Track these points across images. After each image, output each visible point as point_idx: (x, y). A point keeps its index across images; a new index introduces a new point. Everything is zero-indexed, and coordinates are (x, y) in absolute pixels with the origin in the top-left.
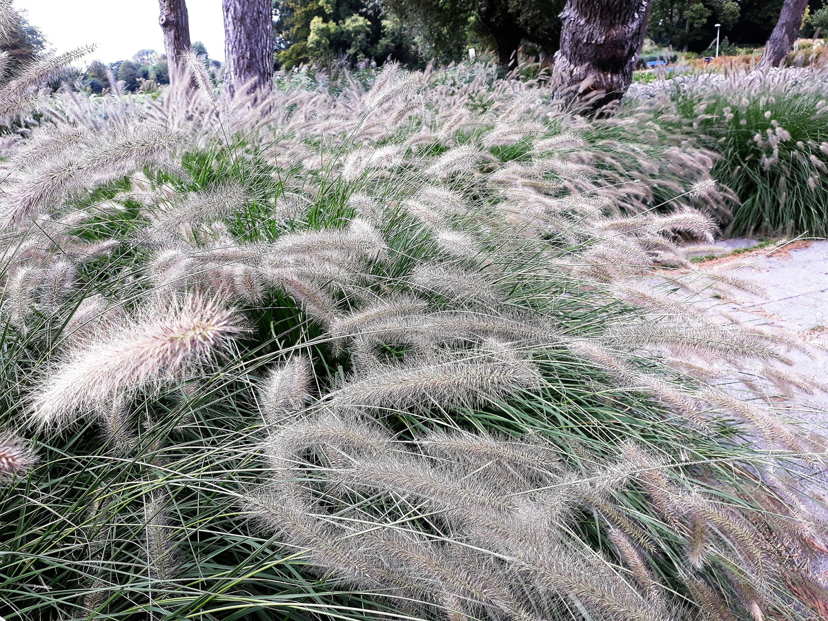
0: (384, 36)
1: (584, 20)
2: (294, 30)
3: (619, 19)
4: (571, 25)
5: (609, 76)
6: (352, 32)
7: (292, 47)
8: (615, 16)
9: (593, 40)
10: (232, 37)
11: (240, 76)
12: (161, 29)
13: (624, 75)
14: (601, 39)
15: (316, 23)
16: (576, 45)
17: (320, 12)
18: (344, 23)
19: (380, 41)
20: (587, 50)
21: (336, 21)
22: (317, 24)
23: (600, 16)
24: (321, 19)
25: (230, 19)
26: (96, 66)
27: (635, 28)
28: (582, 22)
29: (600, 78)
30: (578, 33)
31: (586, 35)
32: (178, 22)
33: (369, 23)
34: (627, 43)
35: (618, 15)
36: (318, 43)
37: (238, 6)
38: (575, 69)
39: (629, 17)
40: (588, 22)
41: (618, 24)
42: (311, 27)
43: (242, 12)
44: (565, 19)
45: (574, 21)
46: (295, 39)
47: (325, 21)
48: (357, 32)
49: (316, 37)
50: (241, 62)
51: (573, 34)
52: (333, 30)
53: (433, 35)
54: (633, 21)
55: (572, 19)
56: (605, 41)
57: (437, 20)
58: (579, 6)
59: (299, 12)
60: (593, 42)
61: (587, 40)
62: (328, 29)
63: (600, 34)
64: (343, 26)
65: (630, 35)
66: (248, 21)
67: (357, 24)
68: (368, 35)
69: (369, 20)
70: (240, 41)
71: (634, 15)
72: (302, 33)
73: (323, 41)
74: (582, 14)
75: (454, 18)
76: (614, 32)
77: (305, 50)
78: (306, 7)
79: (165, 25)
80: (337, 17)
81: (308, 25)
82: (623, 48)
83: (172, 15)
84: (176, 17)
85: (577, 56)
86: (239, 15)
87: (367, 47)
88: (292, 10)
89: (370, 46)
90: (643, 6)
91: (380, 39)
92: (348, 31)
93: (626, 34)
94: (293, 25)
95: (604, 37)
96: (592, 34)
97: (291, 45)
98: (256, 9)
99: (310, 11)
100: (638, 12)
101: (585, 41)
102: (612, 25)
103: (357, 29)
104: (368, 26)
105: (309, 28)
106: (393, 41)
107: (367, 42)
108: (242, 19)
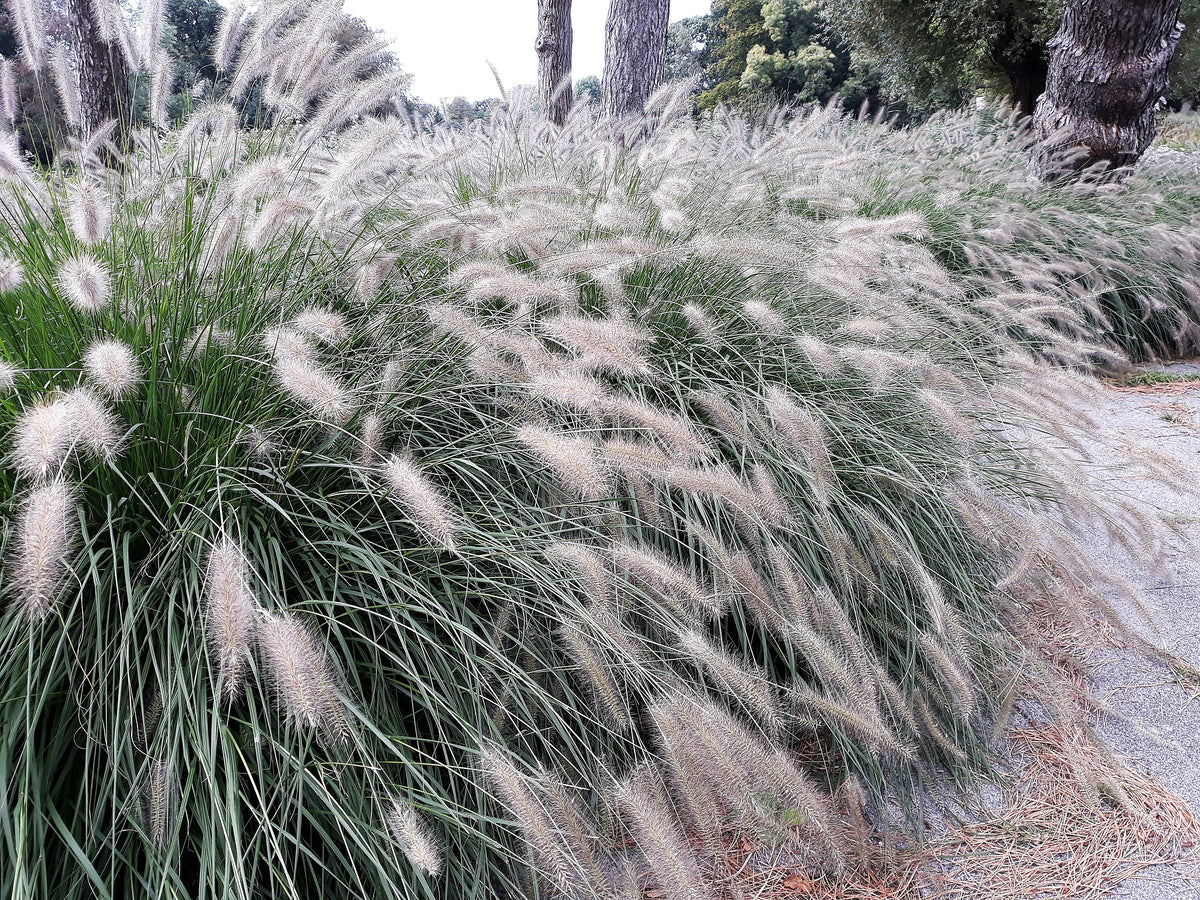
0: (854, 75)
1: (1081, 49)
2: (722, 63)
3: (1134, 48)
4: (1062, 57)
5: (1114, 129)
6: (806, 69)
7: (718, 86)
8: (1128, 43)
9: (1091, 77)
10: (613, 64)
11: (617, 115)
12: (535, 55)
13: (1139, 130)
14: (1104, 77)
15: (757, 54)
16: (1067, 85)
17: (763, 39)
18: (796, 55)
19: (846, 82)
20: (1083, 92)
21: (785, 51)
22: (756, 56)
23: (1105, 44)
24: (764, 48)
25: (613, 42)
26: (458, 104)
27: (1159, 62)
28: (1079, 53)
29: (1100, 132)
30: (1070, 68)
31: (1083, 70)
32: (559, 46)
33: (832, 56)
34: (1145, 84)
35: (1132, 43)
36: (756, 82)
37: (624, 25)
38: (1064, 119)
39: (1151, 46)
40: (1086, 52)
41: (1132, 55)
42: (748, 60)
43: (629, 33)
44: (1055, 48)
45: (1067, 50)
46: (724, 75)
47: (769, 51)
48: (813, 69)
49: (754, 75)
50: (621, 95)
51: (1064, 69)
52: (778, 65)
53: (913, 74)
54: (1157, 52)
55: (1065, 48)
56: (1109, 80)
57: (922, 51)
58: (1076, 31)
59: (734, 37)
60: (1092, 81)
61: (1083, 78)
62: (772, 64)
63: (1103, 69)
64: (793, 59)
65: (1151, 71)
66: (635, 44)
67: (814, 57)
68: (828, 73)
69: (833, 52)
70: (622, 69)
71: (1159, 42)
72: (733, 68)
73: (763, 80)
74: (1081, 40)
75: (949, 49)
76: (1124, 67)
77: (735, 91)
78: (744, 31)
79: (541, 50)
80: (787, 47)
81: (744, 56)
82: (1138, 90)
83: (553, 37)
84: (558, 39)
85: (1069, 100)
86: (625, 37)
87: (826, 90)
88: (725, 35)
89: (829, 88)
90: (1178, 30)
91: (846, 78)
92: (800, 66)
93: (1143, 70)
94: (722, 57)
95: (1108, 75)
96: (1092, 69)
97: (717, 83)
98: (646, 29)
99: (750, 37)
100: (1166, 39)
101: (1080, 79)
102: (1122, 57)
103: (814, 64)
104: (831, 60)
105: (745, 60)
106: (864, 83)
107: (827, 83)
108: (628, 41)
